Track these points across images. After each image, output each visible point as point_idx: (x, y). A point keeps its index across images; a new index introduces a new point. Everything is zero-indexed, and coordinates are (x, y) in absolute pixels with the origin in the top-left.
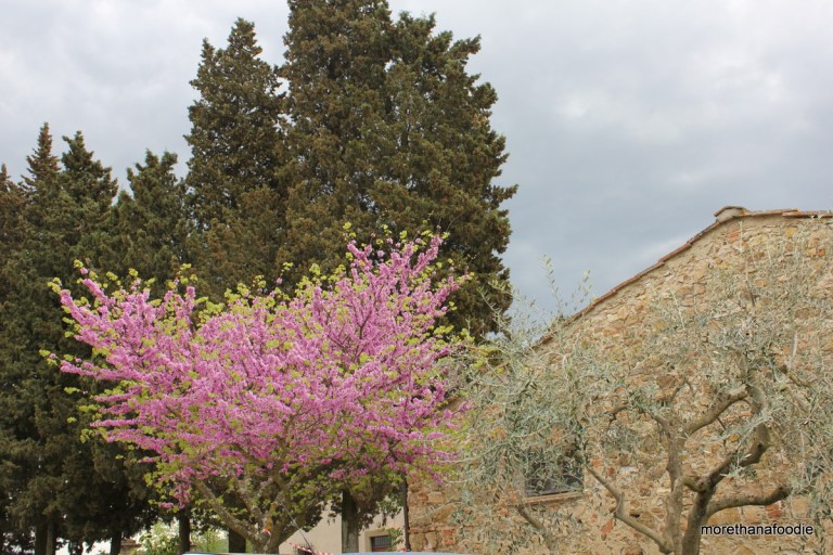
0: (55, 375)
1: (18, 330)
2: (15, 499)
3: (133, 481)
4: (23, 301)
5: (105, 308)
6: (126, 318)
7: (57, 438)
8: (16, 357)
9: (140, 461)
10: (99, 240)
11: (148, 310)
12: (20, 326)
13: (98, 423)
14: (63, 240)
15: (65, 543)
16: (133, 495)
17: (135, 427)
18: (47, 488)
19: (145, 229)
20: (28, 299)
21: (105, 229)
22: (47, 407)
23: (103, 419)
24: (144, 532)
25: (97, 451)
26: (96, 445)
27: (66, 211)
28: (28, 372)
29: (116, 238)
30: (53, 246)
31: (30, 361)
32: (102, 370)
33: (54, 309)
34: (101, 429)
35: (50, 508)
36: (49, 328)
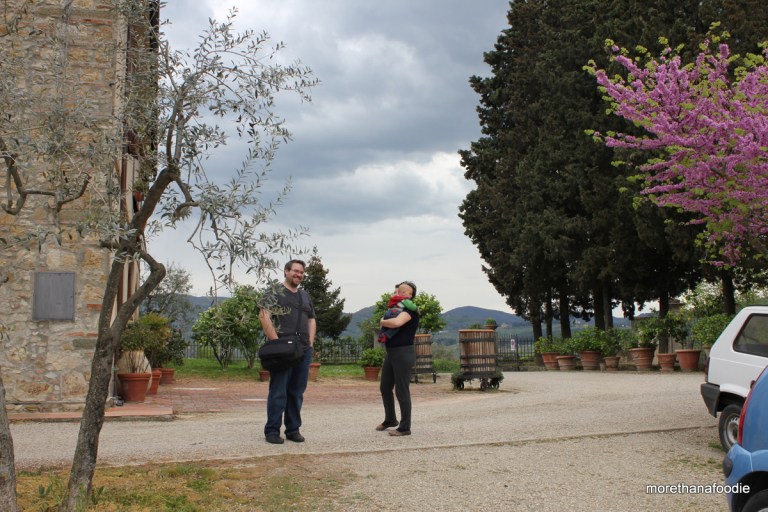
0: (592, 157)
1: (555, 123)
2: (573, 268)
3: (675, 245)
4: (554, 96)
5: (639, 82)
6: (661, 88)
7: (602, 212)
8: (556, 147)
9: (687, 224)
10: (613, 28)
11: (683, 75)
12: (556, 118)
13: (647, 190)
14: (581, 34)
15: (618, 303)
16: (676, 258)
17: (682, 190)
18: (598, 256)
19: (655, 6)
20: (559, 94)
21: (617, 16)
22: (589, 187)
23: (652, 187)
24: (690, 292)
25: (639, 221)
26: (637, 216)
27: (578, 8)
28: (568, 158)
29: (629, 22)
30: (573, 42)
31: (569, 148)
32: (644, 141)
33: (582, 99)
34: (650, 196)
35: (603, 273)
36: (581, 116)
